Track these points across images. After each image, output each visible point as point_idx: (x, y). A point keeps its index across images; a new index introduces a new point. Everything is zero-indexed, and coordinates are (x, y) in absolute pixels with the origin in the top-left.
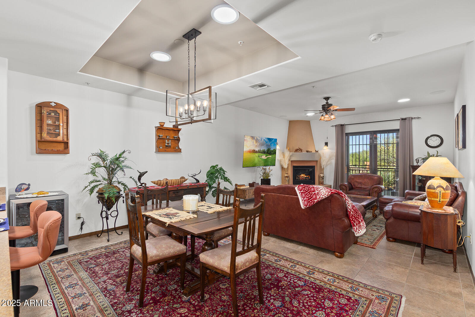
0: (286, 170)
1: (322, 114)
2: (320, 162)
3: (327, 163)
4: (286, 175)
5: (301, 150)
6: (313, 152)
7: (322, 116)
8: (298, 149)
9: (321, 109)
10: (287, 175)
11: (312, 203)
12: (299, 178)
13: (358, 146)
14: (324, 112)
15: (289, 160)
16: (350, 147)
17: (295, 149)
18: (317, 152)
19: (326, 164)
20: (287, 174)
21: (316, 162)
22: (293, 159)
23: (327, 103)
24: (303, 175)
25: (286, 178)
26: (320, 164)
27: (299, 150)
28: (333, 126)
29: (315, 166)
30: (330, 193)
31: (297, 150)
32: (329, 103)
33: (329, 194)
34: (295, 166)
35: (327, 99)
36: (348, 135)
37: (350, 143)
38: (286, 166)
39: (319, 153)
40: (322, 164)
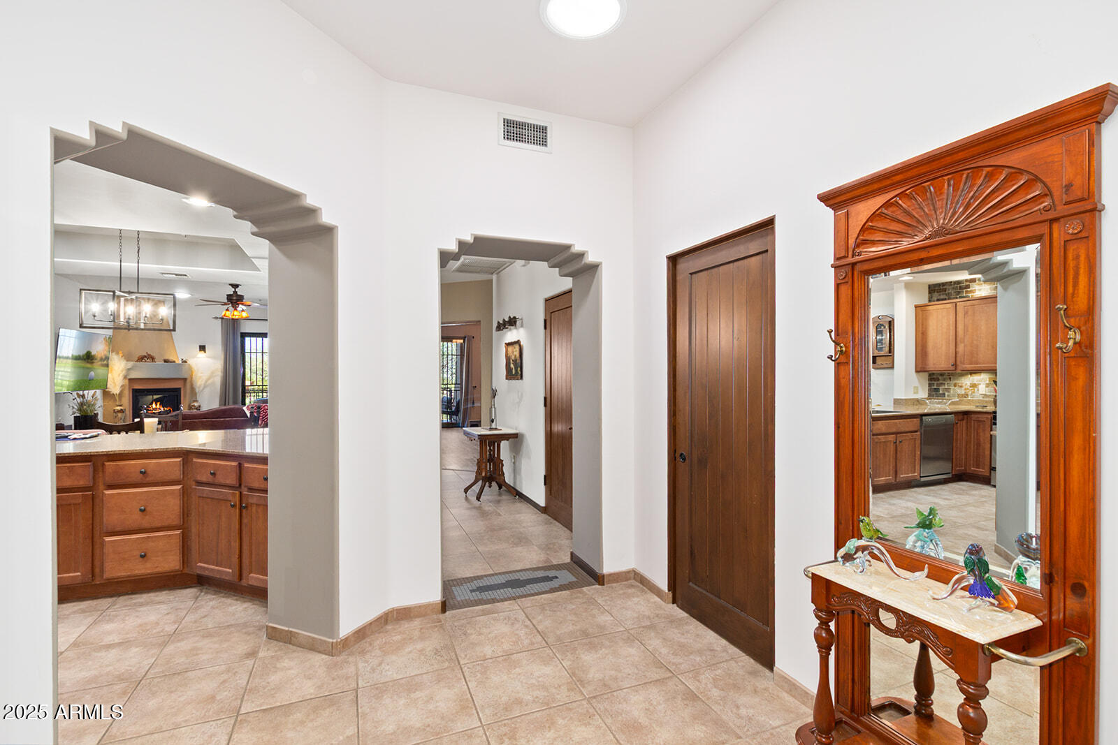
0: (117, 399)
1: (226, 307)
2: (191, 380)
3: (206, 382)
4: (119, 408)
5: (153, 359)
6: (177, 362)
7: (227, 310)
8: (145, 356)
9: (226, 301)
10: (121, 408)
13: (260, 355)
14: (230, 305)
15: (125, 377)
17: (137, 356)
18: (185, 362)
19: (205, 384)
20: (120, 406)
21: (182, 382)
22: (134, 375)
23: (235, 292)
24: (156, 405)
25: (120, 415)
26: (192, 385)
27: (148, 358)
28: (218, 318)
29: (180, 389)
31: (141, 359)
32: (238, 293)
34: (136, 390)
35: (235, 286)
36: (244, 335)
37: (247, 349)
38: (116, 390)
39: (189, 364)
40: (195, 384)
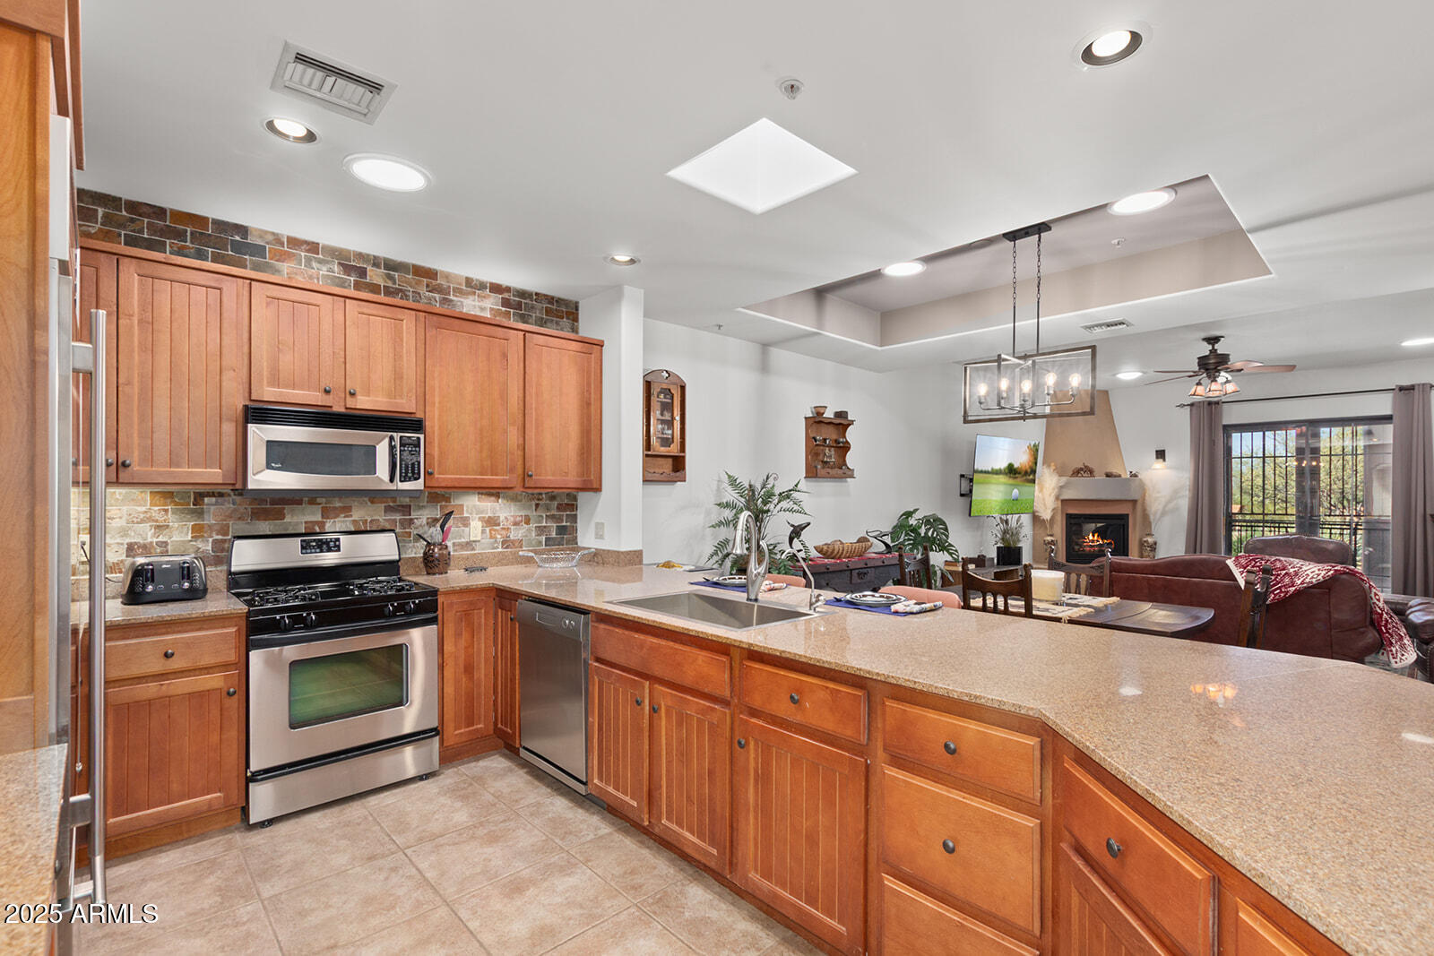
0: (1048, 525)
1: (1197, 379)
2: (1144, 503)
3: (1165, 506)
4: (1049, 538)
5: (1091, 472)
6: (1123, 476)
7: (1199, 384)
8: (1082, 469)
9: (1197, 368)
10: (1052, 538)
11: (1282, 595)
12: (1081, 546)
14: (1205, 375)
15: (1057, 498)
16: (1235, 464)
17: (1072, 469)
18: (1136, 476)
19: (1163, 509)
20: (1051, 535)
21: (1130, 505)
22: (1068, 495)
23: (1213, 351)
24: (1093, 536)
26: (1144, 510)
27: (1085, 471)
28: (1185, 405)
29: (1128, 515)
30: (1332, 572)
31: (1077, 472)
32: (1219, 352)
33: (1329, 573)
34: (1071, 515)
35: (1213, 340)
36: (1229, 429)
37: (1235, 452)
38: (1046, 515)
39: (1141, 480)
40: (1148, 509)
